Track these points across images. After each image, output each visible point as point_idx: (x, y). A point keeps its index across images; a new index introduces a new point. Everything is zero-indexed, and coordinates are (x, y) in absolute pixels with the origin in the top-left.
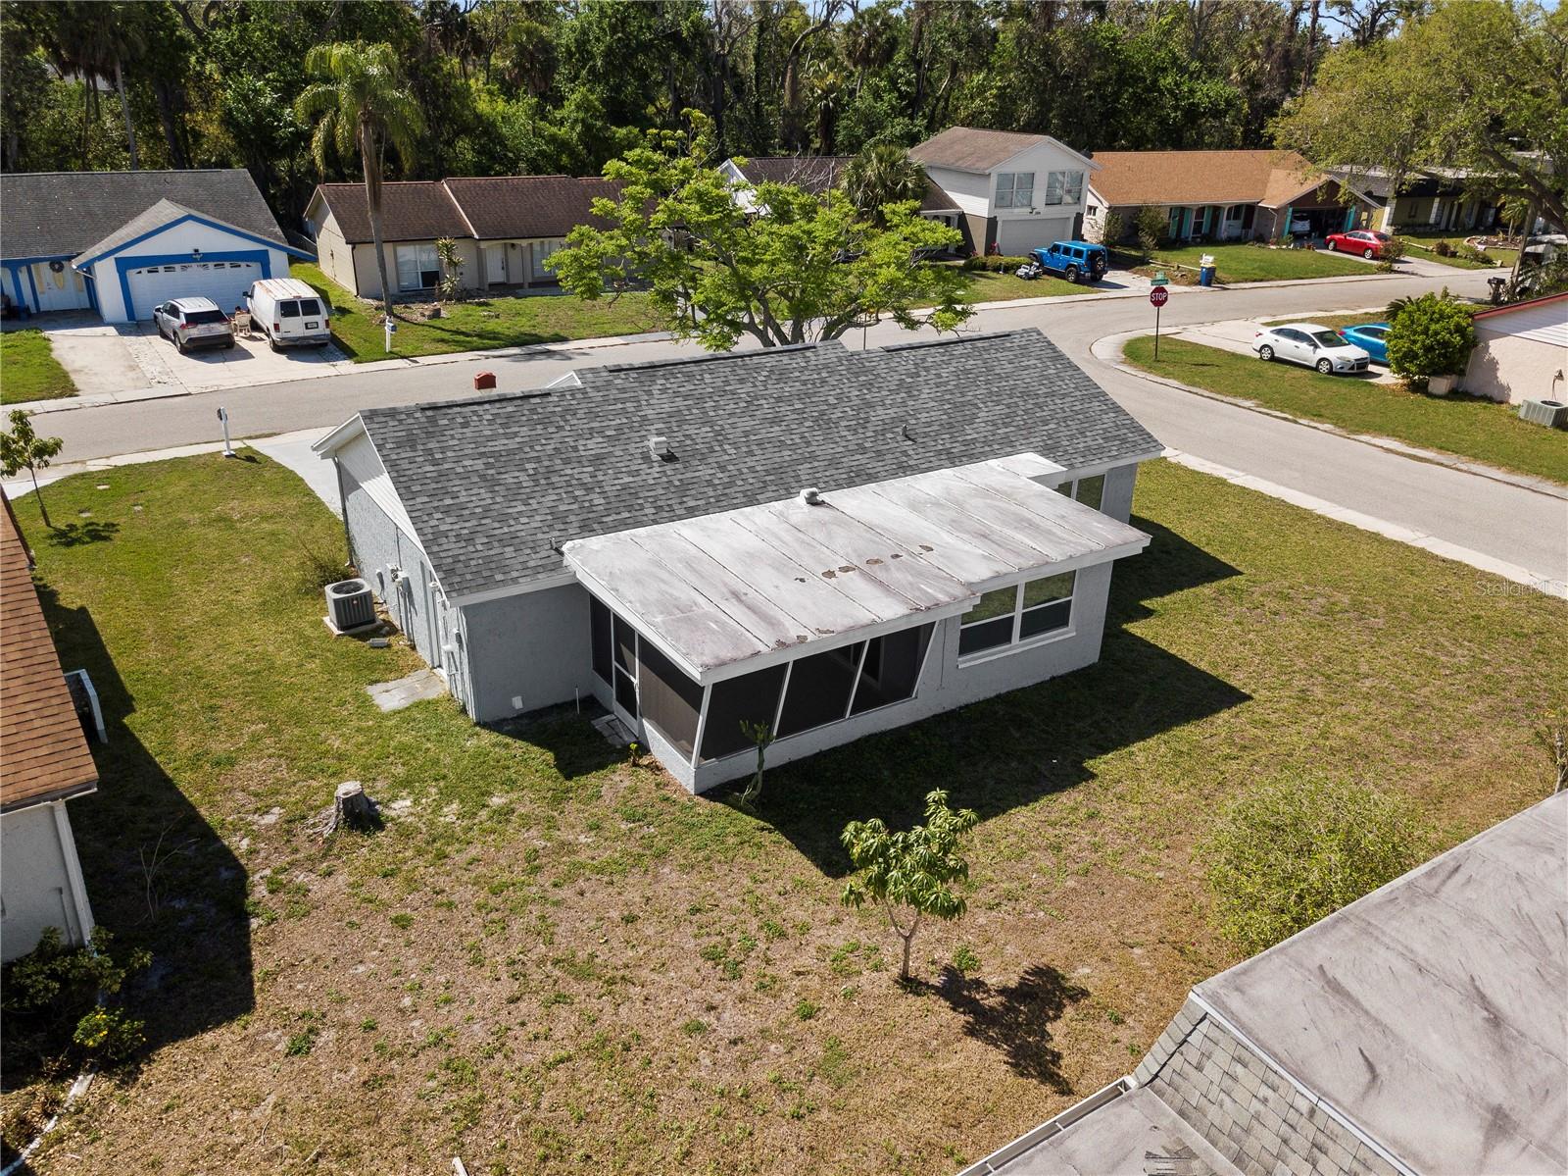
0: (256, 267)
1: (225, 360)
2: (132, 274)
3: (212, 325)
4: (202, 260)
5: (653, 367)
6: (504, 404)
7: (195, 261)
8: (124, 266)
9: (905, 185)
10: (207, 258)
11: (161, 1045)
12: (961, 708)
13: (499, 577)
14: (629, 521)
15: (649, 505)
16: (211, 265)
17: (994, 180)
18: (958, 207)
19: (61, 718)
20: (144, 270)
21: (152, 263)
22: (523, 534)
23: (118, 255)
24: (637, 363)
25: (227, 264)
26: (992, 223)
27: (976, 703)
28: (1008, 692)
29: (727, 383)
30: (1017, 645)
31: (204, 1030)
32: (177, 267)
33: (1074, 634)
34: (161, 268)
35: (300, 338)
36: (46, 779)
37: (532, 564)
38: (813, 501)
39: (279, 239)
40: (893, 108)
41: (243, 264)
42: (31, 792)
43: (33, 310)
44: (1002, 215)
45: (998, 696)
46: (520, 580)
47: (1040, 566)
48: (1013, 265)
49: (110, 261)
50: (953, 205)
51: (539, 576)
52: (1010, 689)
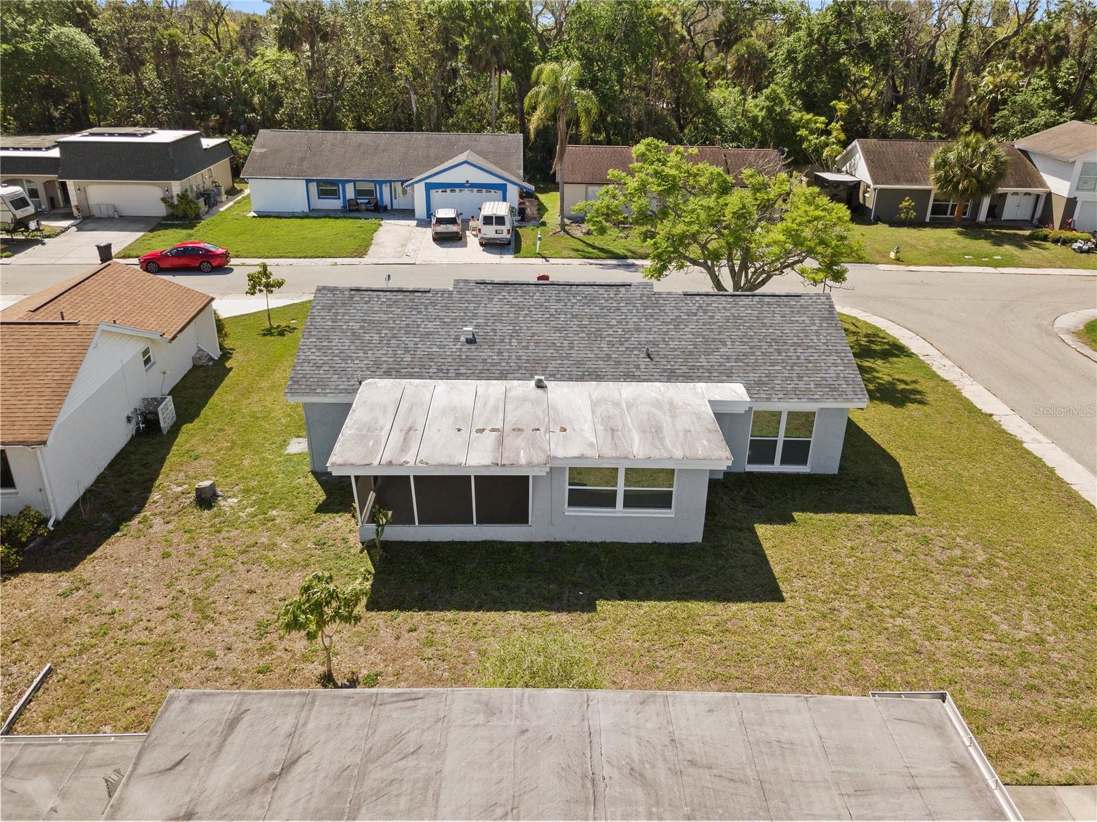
0: (500, 193)
1: (451, 247)
2: (433, 192)
3: (448, 226)
4: (469, 187)
5: (506, 284)
6: (398, 294)
7: (466, 187)
8: (429, 187)
9: (980, 168)
10: (473, 186)
11: (26, 571)
12: (569, 542)
13: (319, 391)
14: (415, 374)
15: (436, 367)
16: (475, 190)
17: (1078, 168)
18: (1048, 188)
19: (53, 410)
20: (440, 190)
21: (444, 186)
22: (350, 369)
23: (426, 181)
24: (497, 280)
25: (484, 190)
26: (1071, 203)
27: (583, 542)
28: (612, 543)
29: (548, 301)
30: (620, 509)
31: (46, 572)
32: (457, 190)
33: (673, 516)
34: (448, 190)
35: (491, 239)
36: (27, 436)
37: (341, 387)
38: (540, 385)
39: (518, 177)
40: (1045, 101)
41: (493, 191)
42: (18, 440)
43: (389, 208)
44: (1082, 197)
45: (602, 543)
46: (329, 395)
47: (618, 458)
48: (1073, 239)
49: (423, 184)
50: (1042, 184)
51: (340, 395)
52: (615, 540)
